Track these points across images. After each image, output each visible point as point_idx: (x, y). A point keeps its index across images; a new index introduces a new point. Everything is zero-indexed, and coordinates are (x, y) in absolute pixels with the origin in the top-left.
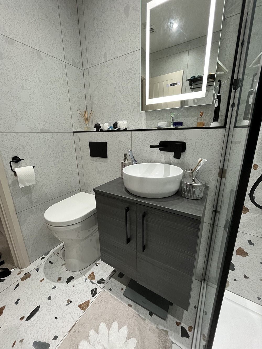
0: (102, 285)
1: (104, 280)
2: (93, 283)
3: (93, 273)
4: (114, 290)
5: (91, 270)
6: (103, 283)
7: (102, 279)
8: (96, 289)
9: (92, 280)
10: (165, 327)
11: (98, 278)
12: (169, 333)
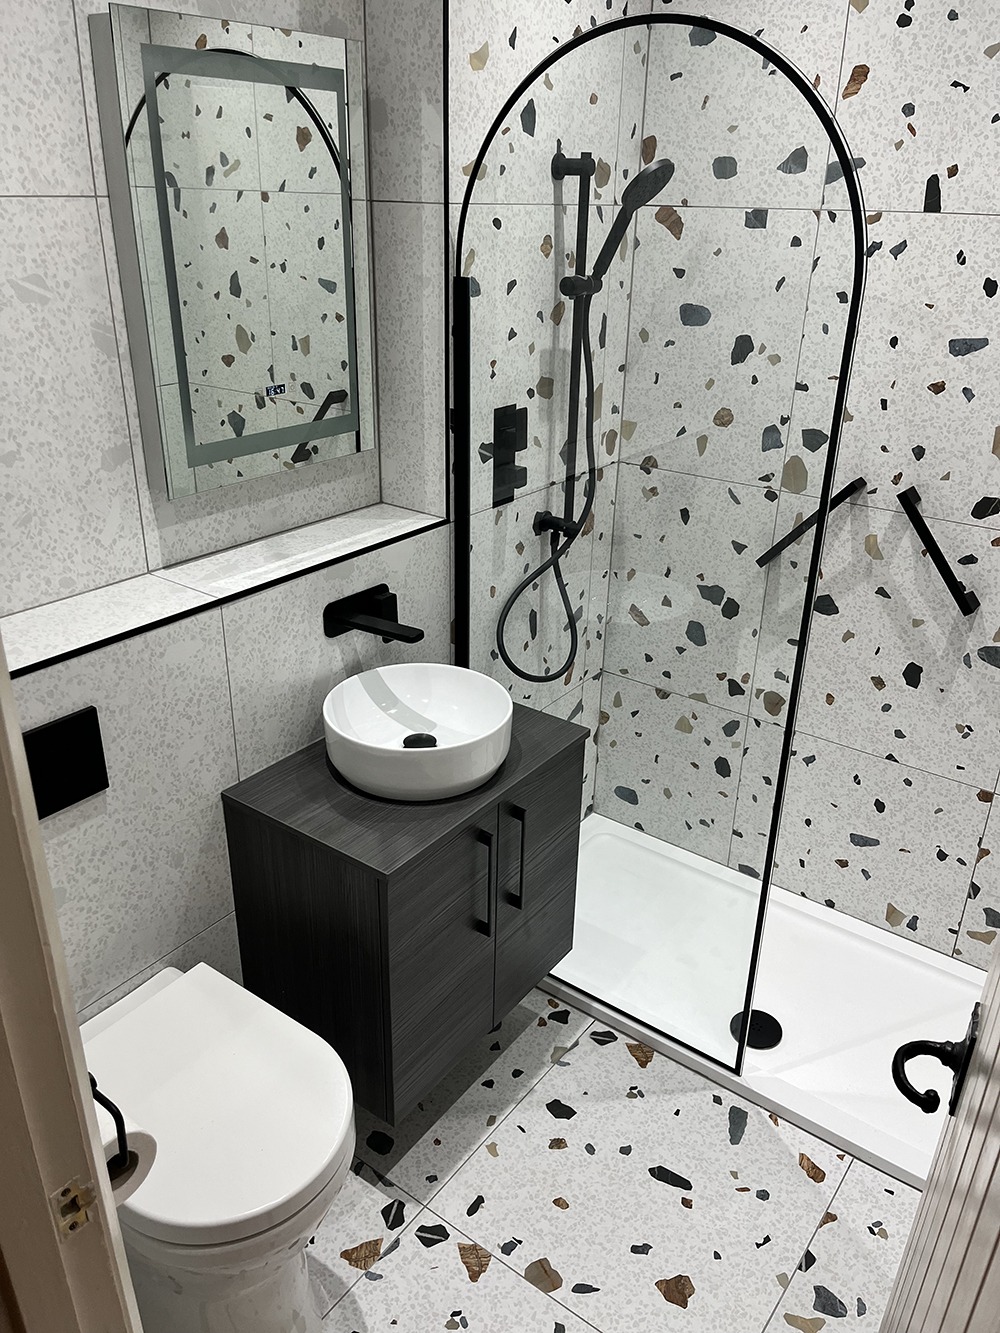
0: (409, 1211)
1: (392, 1204)
2: (396, 1244)
3: (346, 1255)
4: (434, 1165)
5: (329, 1265)
6: (401, 1205)
7: (386, 1212)
8: (422, 1229)
9: (382, 1251)
10: (547, 1050)
11: (376, 1229)
12: (560, 1045)
